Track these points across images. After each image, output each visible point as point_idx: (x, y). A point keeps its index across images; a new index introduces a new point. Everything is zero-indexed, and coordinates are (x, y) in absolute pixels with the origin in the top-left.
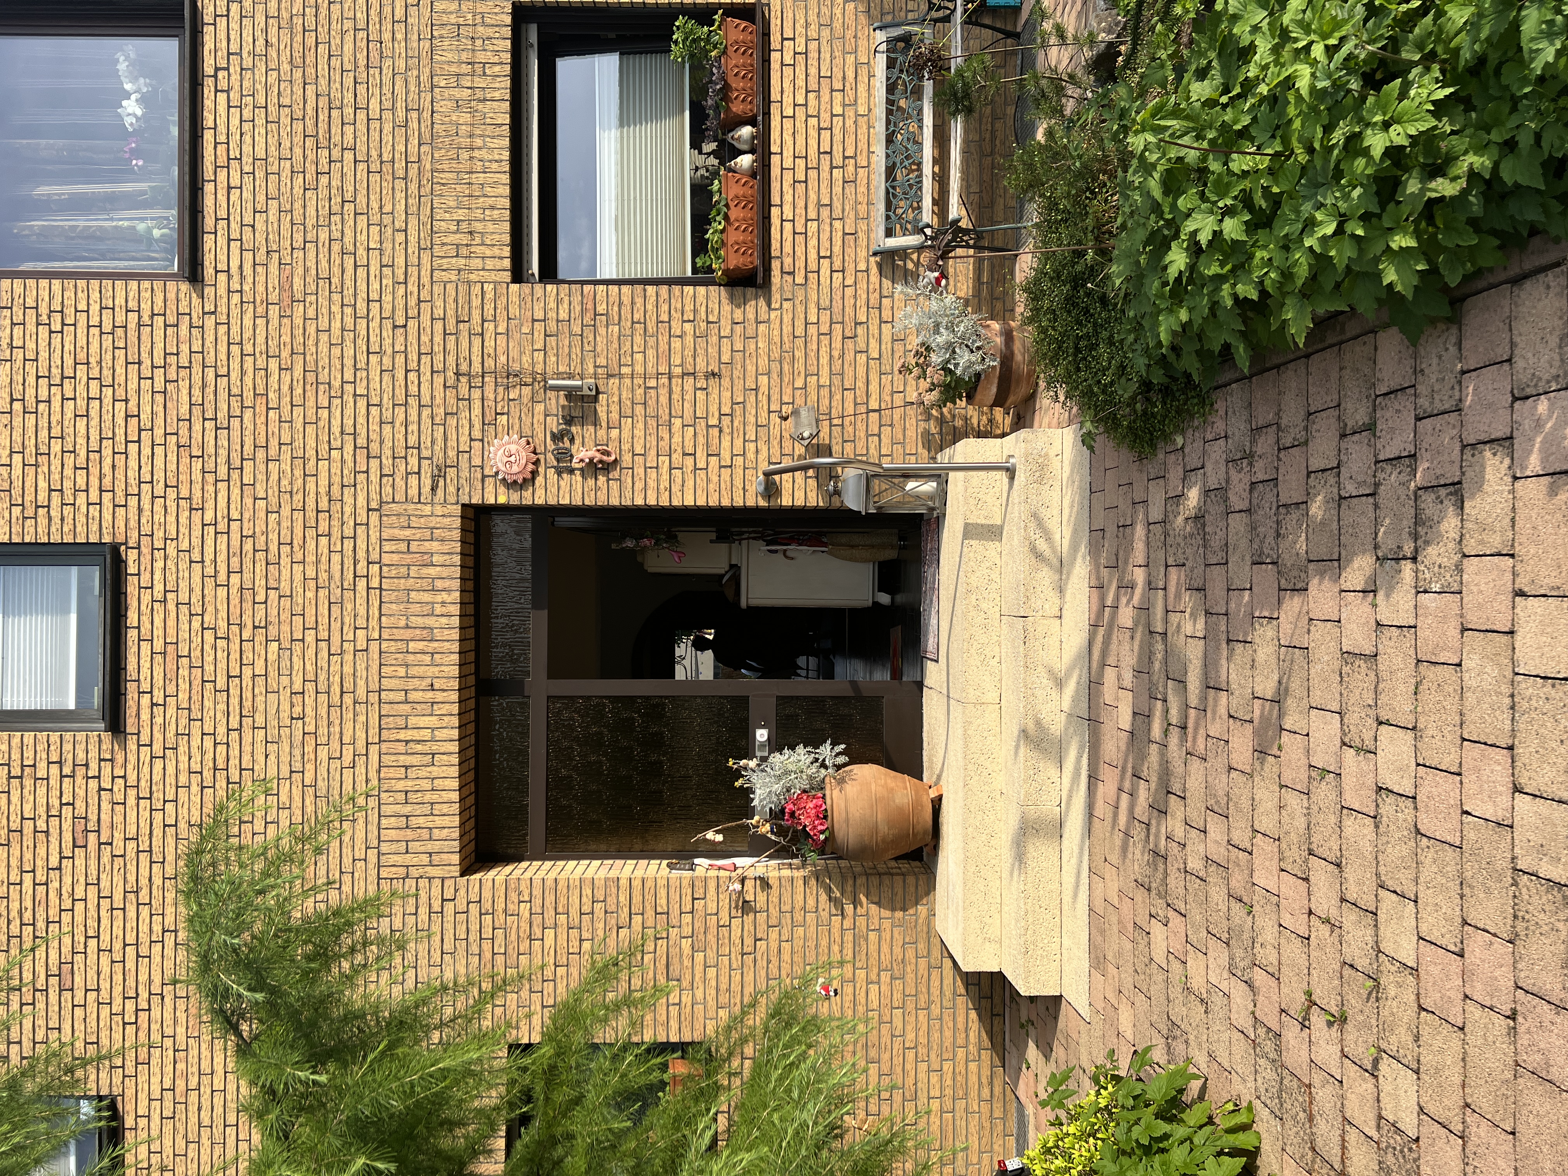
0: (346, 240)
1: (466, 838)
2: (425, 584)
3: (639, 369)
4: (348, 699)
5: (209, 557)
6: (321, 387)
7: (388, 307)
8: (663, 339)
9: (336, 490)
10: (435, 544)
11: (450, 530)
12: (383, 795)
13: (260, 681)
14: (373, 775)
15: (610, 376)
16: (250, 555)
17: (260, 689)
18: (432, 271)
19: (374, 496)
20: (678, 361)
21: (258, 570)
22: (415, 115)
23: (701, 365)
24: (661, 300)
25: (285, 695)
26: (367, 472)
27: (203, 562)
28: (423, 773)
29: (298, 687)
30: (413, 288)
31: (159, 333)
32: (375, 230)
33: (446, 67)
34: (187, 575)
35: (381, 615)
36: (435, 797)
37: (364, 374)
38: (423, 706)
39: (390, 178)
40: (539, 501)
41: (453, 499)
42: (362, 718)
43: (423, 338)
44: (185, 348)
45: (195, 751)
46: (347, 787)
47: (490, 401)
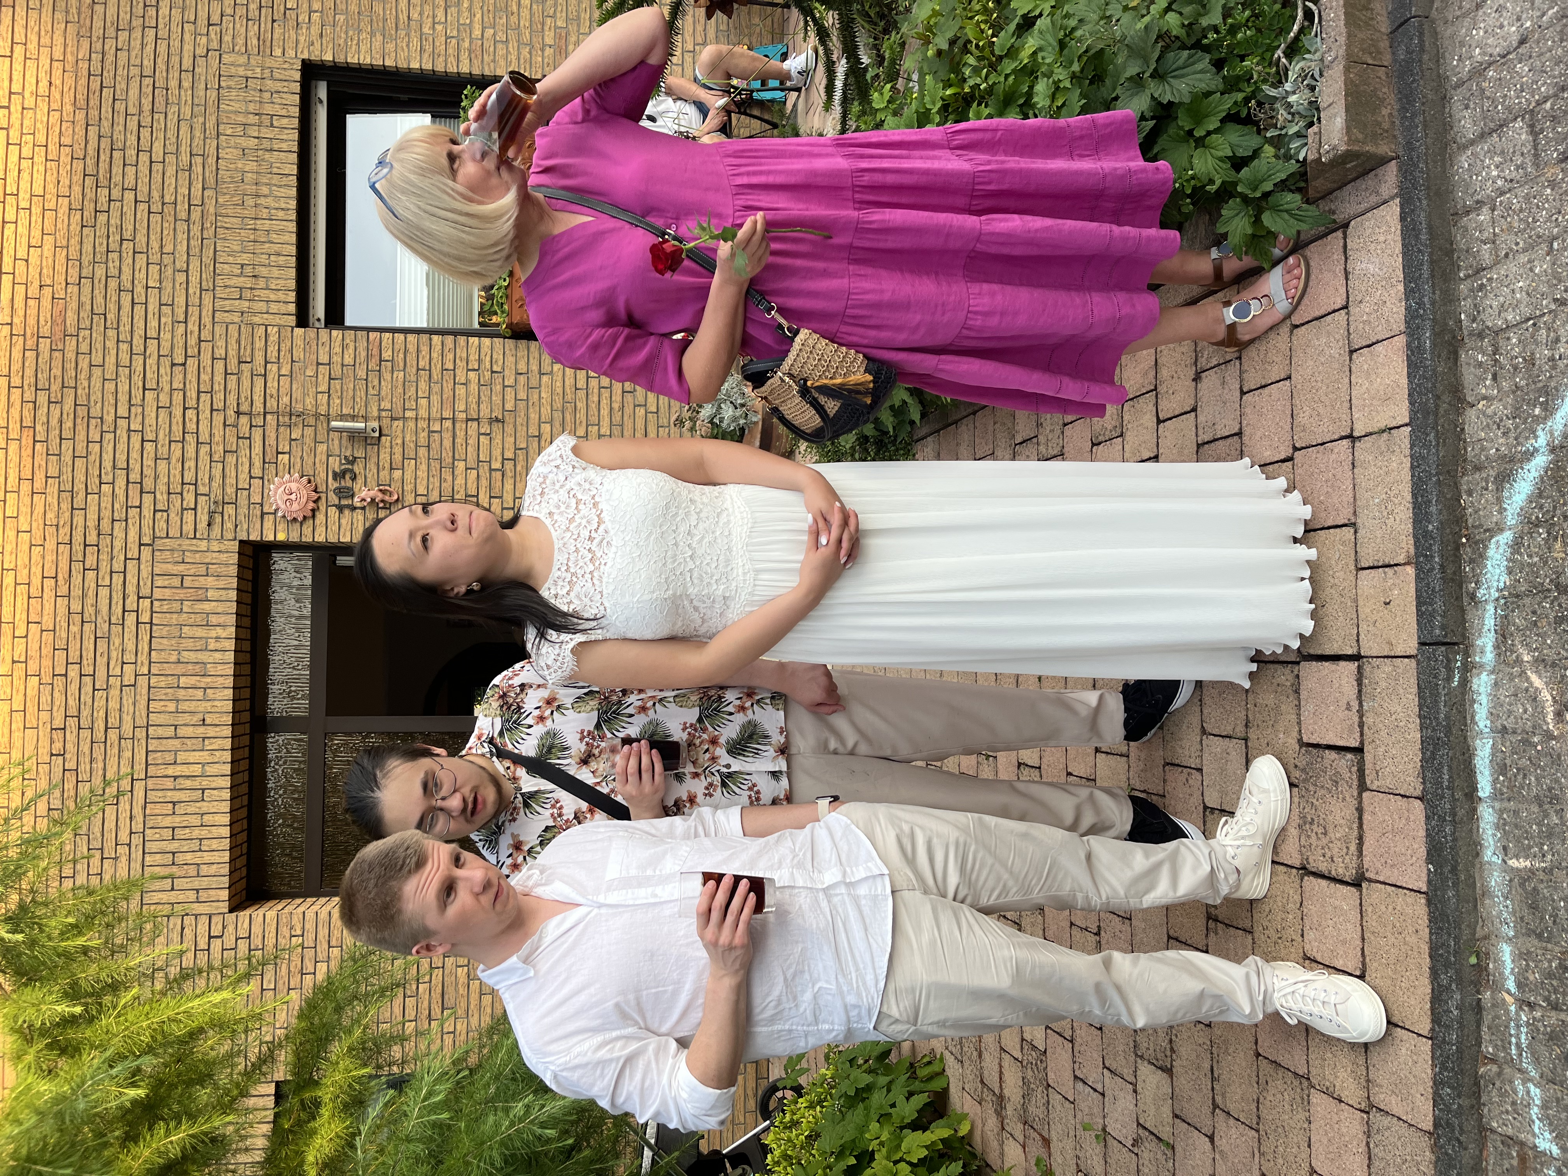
0: (124, 277)
1: (237, 875)
2: (199, 619)
3: (423, 413)
4: (113, 735)
6: (93, 422)
7: (166, 345)
8: (448, 386)
9: (106, 525)
10: (210, 579)
11: (226, 565)
12: (148, 832)
13: (19, 717)
14: (138, 811)
15: (393, 419)
16: (11, 588)
17: (18, 725)
18: (214, 311)
19: (147, 530)
20: (462, 408)
21: (18, 604)
22: (199, 160)
23: (485, 412)
24: (446, 350)
25: (44, 732)
26: (140, 507)
28: (192, 808)
29: (58, 723)
30: (193, 327)
32: (154, 269)
33: (233, 116)
35: (150, 650)
36: (204, 833)
37: (140, 410)
38: (194, 741)
39: (172, 219)
40: (320, 538)
41: (230, 536)
42: (128, 754)
43: (202, 376)
46: (110, 824)
47: (271, 440)
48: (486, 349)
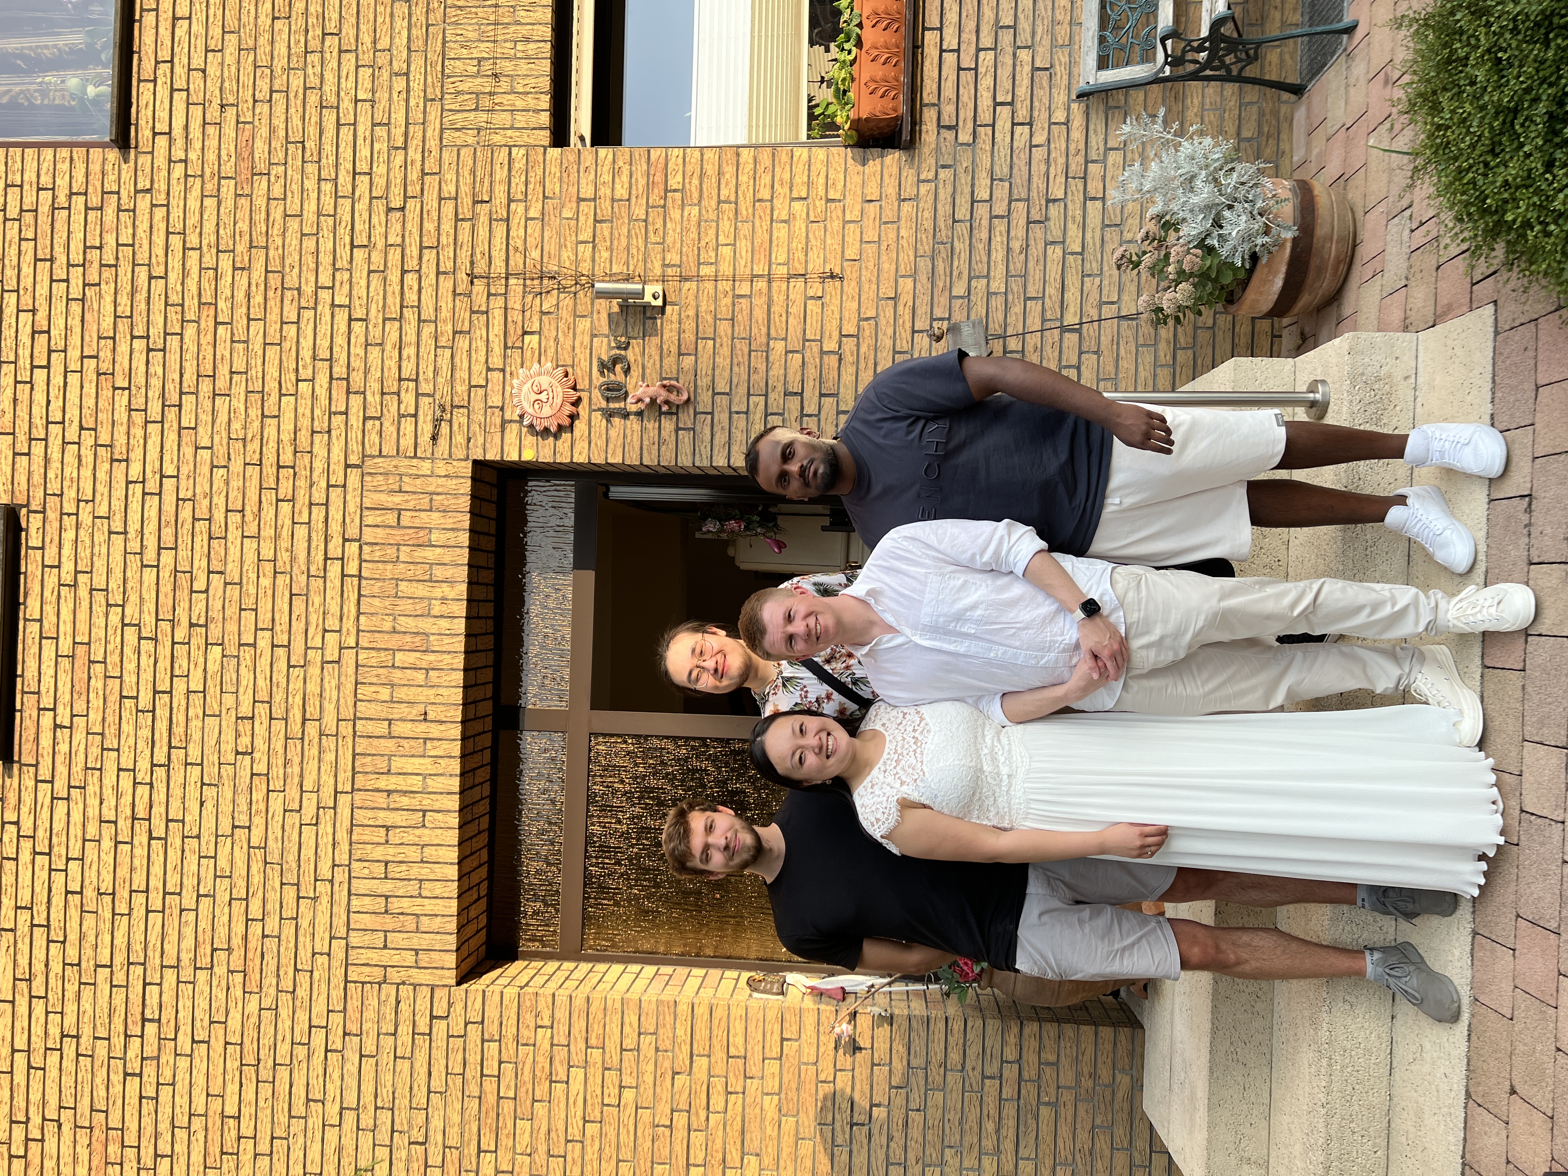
0: (327, 88)
1: (467, 933)
2: (419, 571)
3: (725, 268)
4: (312, 729)
5: (134, 526)
6: (288, 294)
7: (379, 182)
8: (762, 226)
9: (303, 437)
10: (435, 515)
11: (456, 495)
12: (355, 865)
13: (197, 699)
14: (342, 835)
15: (684, 279)
16: (188, 526)
17: (196, 710)
18: (442, 130)
19: (355, 447)
20: (782, 258)
21: (197, 547)
23: (816, 265)
24: (760, 169)
25: (229, 720)
26: (346, 413)
27: (125, 533)
28: (410, 837)
29: (245, 709)
30: (414, 154)
31: (78, 219)
32: (365, 73)
34: (104, 550)
35: (359, 614)
36: (425, 872)
37: (346, 276)
38: (412, 743)
40: (580, 458)
41: (460, 453)
42: (330, 757)
43: (426, 225)
44: (110, 240)
45: (108, 793)
46: (308, 852)
47: (515, 316)
48: (818, 166)
